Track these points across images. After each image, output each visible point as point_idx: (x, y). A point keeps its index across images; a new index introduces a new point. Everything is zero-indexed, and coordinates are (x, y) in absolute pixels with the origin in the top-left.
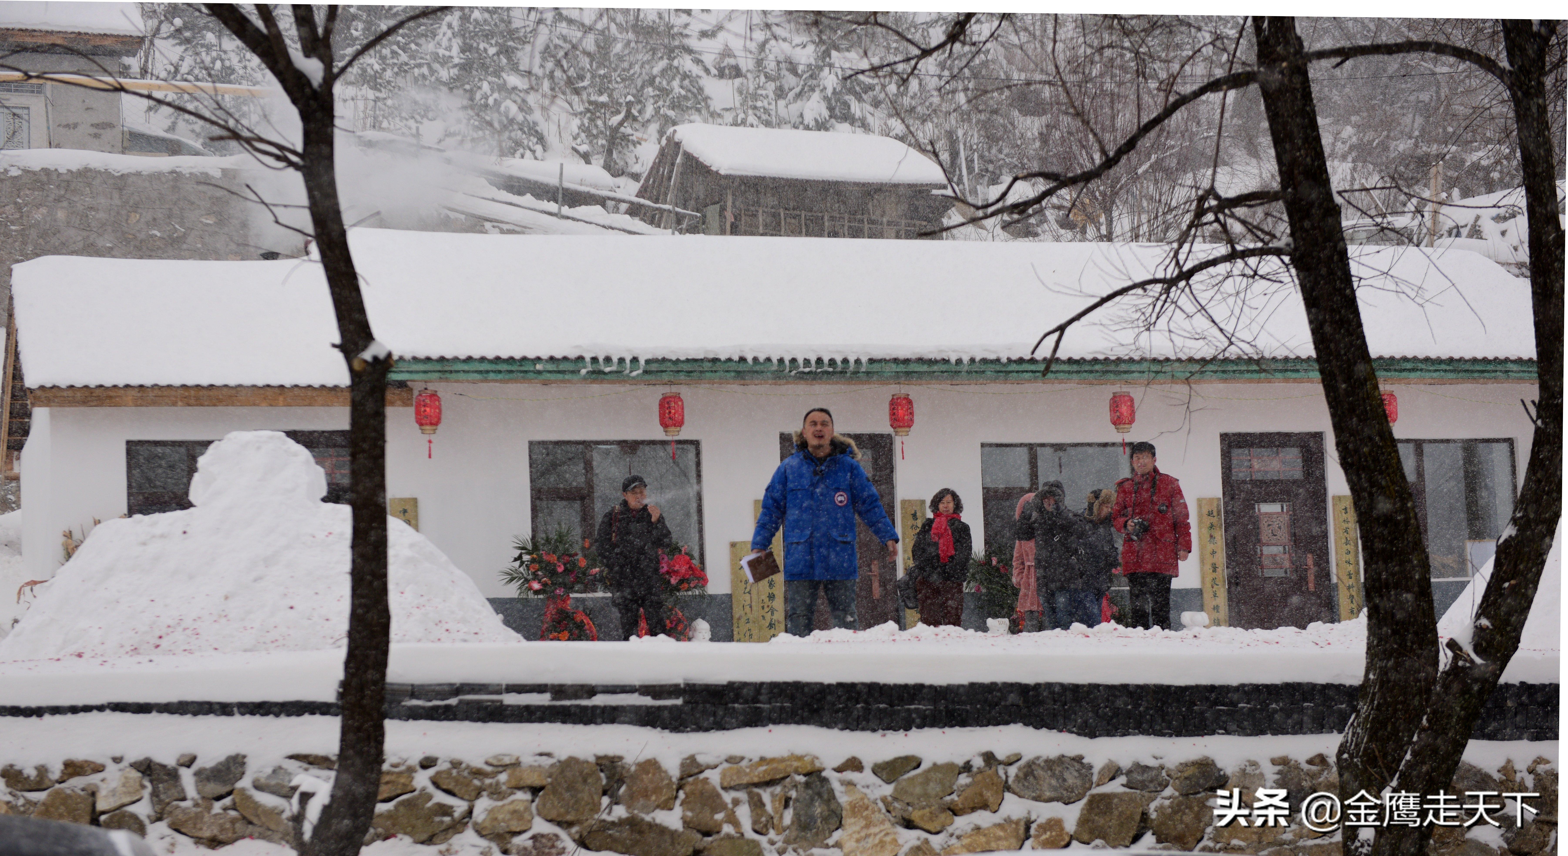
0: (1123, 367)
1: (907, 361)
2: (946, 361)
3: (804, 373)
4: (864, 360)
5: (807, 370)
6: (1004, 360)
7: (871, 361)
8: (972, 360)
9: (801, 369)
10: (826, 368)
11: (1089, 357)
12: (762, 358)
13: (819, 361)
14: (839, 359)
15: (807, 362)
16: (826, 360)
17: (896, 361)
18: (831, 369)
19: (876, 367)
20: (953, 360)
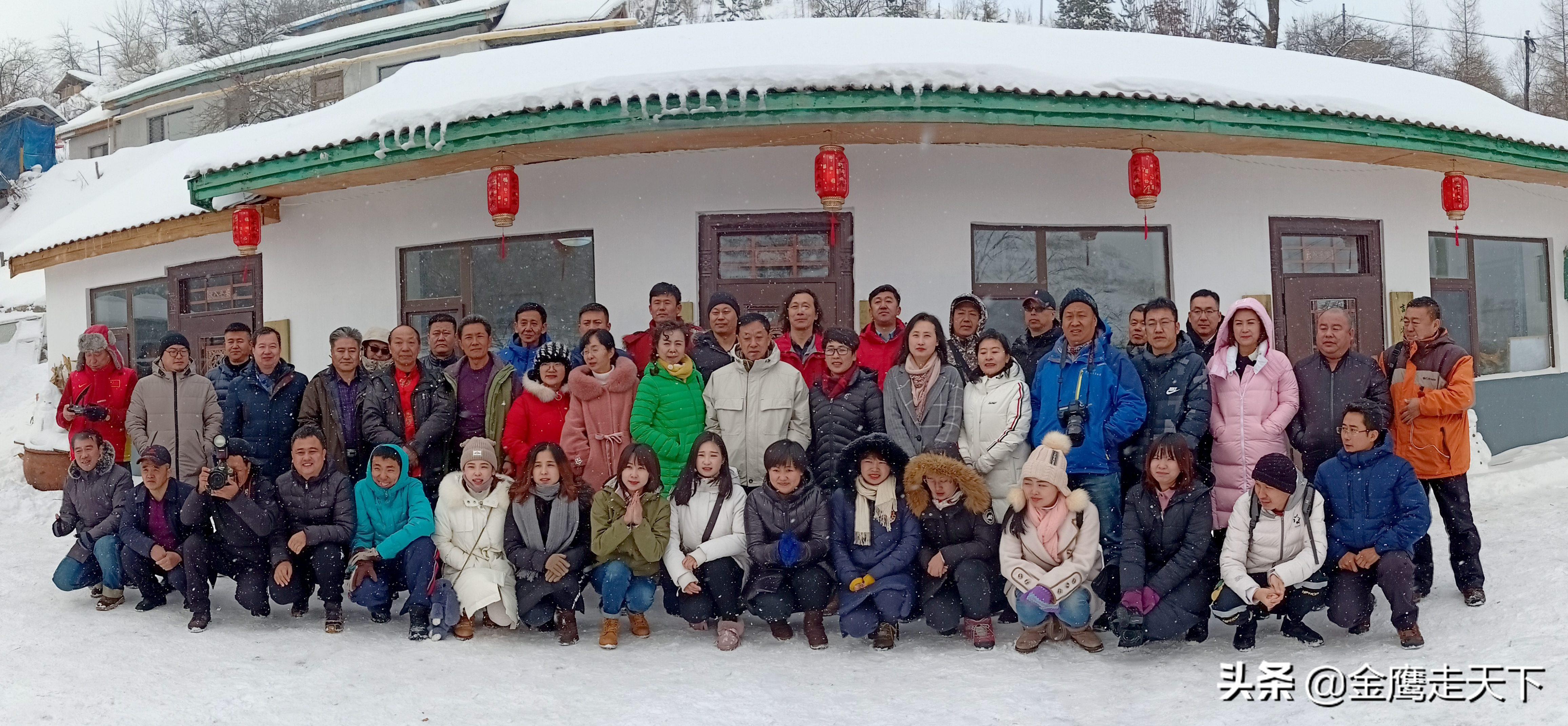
0: (1143, 110)
1: (830, 90)
2: (889, 90)
3: (670, 117)
4: (762, 90)
5: (674, 111)
6: (974, 89)
7: (773, 92)
8: (927, 88)
9: (665, 111)
10: (704, 107)
11: (1095, 92)
12: (605, 98)
13: (694, 96)
14: (723, 90)
15: (673, 99)
16: (703, 93)
17: (813, 90)
18: (712, 109)
19: (782, 103)
20: (898, 88)
